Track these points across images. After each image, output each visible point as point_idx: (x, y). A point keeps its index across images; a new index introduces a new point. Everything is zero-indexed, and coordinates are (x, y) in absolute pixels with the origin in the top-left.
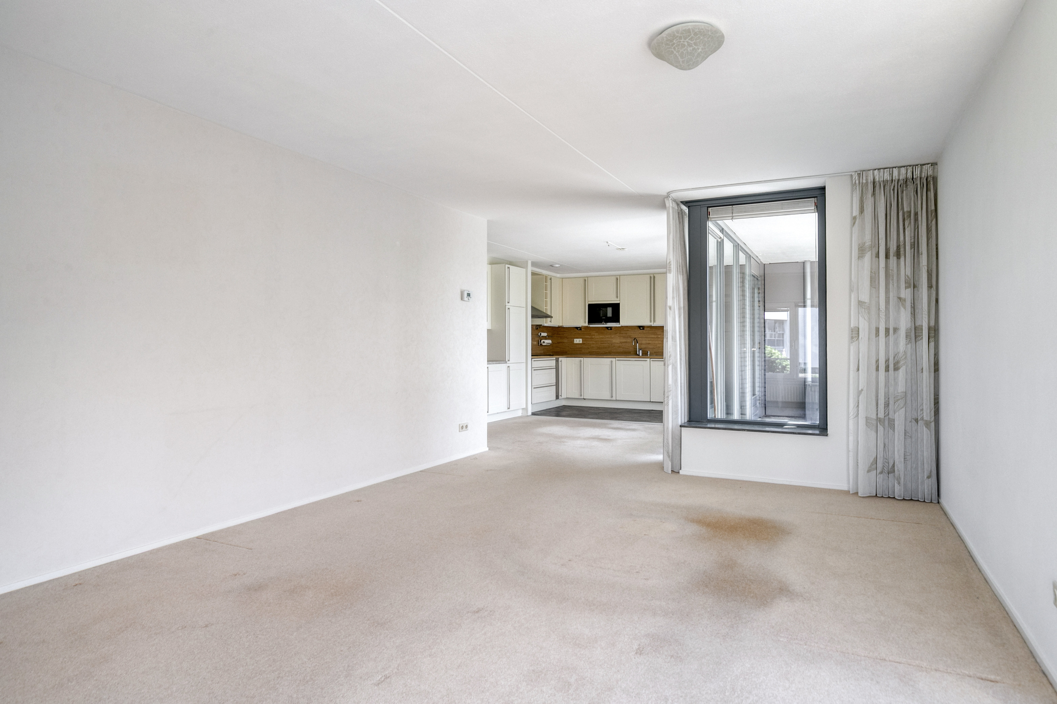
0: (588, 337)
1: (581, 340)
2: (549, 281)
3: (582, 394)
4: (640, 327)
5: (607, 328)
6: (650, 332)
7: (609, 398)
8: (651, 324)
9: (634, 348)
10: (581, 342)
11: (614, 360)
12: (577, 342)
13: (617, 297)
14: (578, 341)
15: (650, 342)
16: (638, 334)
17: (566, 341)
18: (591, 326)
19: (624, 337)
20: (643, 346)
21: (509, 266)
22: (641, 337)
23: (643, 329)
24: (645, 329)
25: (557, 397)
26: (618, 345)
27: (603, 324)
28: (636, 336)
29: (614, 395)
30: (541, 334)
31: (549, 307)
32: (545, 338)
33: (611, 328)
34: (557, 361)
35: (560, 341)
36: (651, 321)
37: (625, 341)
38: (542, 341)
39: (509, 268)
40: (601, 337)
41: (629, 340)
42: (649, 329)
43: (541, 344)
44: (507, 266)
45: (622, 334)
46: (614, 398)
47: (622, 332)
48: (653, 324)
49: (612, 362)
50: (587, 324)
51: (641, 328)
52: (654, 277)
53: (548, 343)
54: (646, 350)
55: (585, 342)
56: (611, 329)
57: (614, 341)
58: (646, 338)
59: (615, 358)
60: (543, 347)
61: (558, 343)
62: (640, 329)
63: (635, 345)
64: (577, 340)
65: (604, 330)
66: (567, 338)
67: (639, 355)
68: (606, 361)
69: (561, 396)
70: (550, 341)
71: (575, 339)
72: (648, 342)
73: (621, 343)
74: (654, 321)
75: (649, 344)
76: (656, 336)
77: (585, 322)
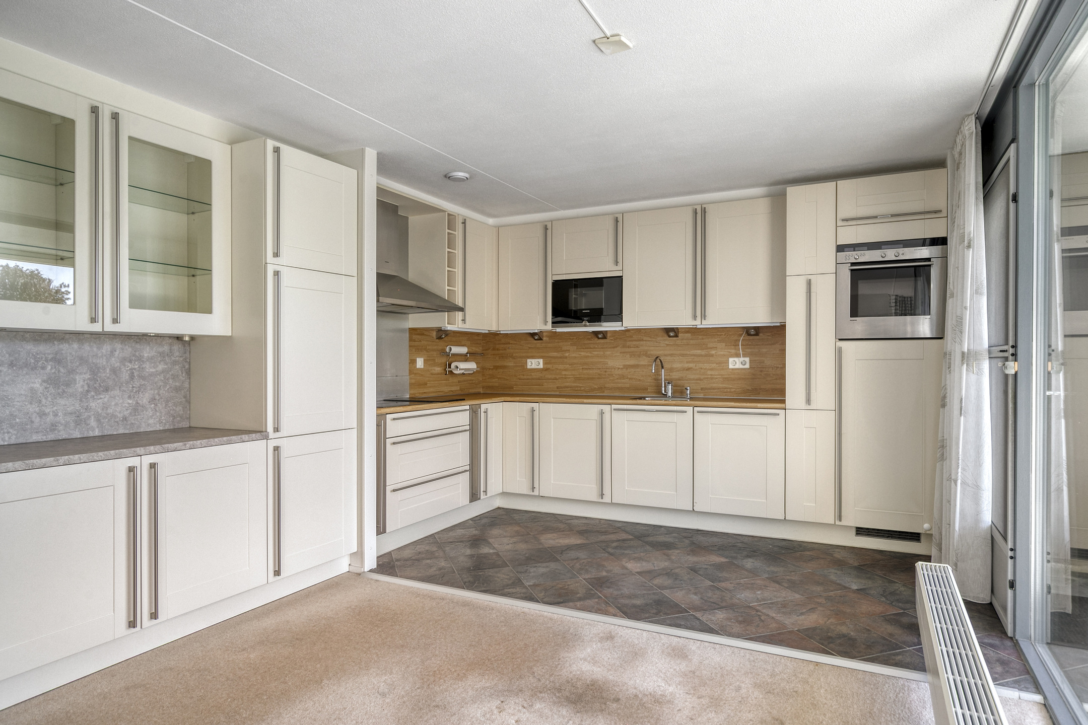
0: (555, 354)
1: (541, 361)
2: (460, 227)
3: (536, 485)
4: (667, 331)
5: (596, 334)
6: (692, 342)
7: (594, 497)
8: (694, 323)
9: (655, 379)
10: (541, 366)
11: (606, 408)
12: (534, 366)
13: (617, 263)
14: (535, 364)
15: (691, 365)
16: (662, 348)
17: (510, 363)
18: (559, 330)
19: (633, 355)
20: (675, 375)
21: (278, 144)
22: (671, 355)
23: (676, 336)
24: (680, 335)
25: (474, 496)
26: (620, 372)
27: (585, 326)
28: (661, 352)
29: (607, 491)
30: (451, 349)
31: (458, 289)
32: (464, 358)
33: (604, 335)
34: (474, 413)
35: (499, 363)
36: (695, 317)
37: (636, 363)
38: (453, 366)
39: (277, 150)
40: (583, 354)
41: (644, 361)
42: (689, 335)
43: (451, 372)
44: (271, 144)
45: (629, 347)
46: (607, 499)
47: (628, 343)
48: (698, 323)
49: (602, 413)
50: (549, 327)
51: (671, 332)
52: (704, 211)
53: (466, 370)
54: (679, 382)
55: (549, 366)
56: (605, 337)
57: (611, 363)
58: (683, 355)
59: (610, 404)
60: (456, 380)
61: (496, 368)
62: (670, 336)
63: (658, 373)
64: (534, 361)
65: (589, 339)
66: (514, 358)
67: (665, 395)
68: (589, 411)
69: (485, 492)
70: (472, 366)
71: (529, 360)
72: (686, 365)
73: (627, 367)
74: (704, 316)
75: (688, 369)
76: (703, 353)
77: (546, 322)
